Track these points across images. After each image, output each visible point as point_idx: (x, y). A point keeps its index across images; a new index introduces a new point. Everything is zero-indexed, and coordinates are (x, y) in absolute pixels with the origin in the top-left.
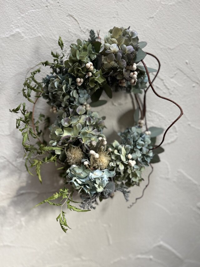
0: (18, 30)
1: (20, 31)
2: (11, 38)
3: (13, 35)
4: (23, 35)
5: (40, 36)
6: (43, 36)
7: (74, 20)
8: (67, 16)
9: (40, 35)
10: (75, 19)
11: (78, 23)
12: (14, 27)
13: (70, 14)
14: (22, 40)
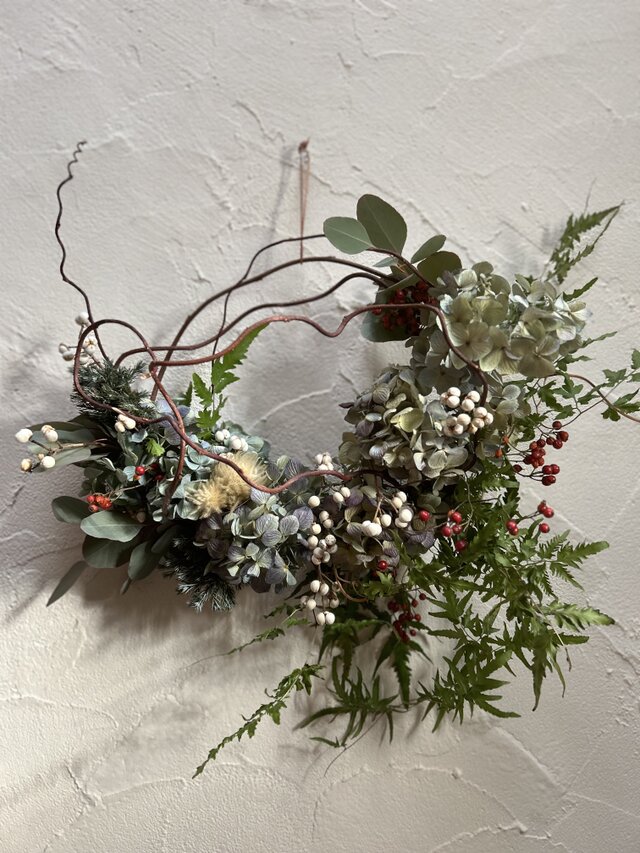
0: (119, 134)
1: (124, 137)
2: (102, 151)
3: (107, 146)
4: (130, 144)
5: (168, 148)
6: (175, 147)
7: (248, 114)
8: (233, 106)
9: (170, 145)
10: (252, 113)
11: (258, 121)
12: (111, 129)
13: (240, 100)
14: (126, 155)
